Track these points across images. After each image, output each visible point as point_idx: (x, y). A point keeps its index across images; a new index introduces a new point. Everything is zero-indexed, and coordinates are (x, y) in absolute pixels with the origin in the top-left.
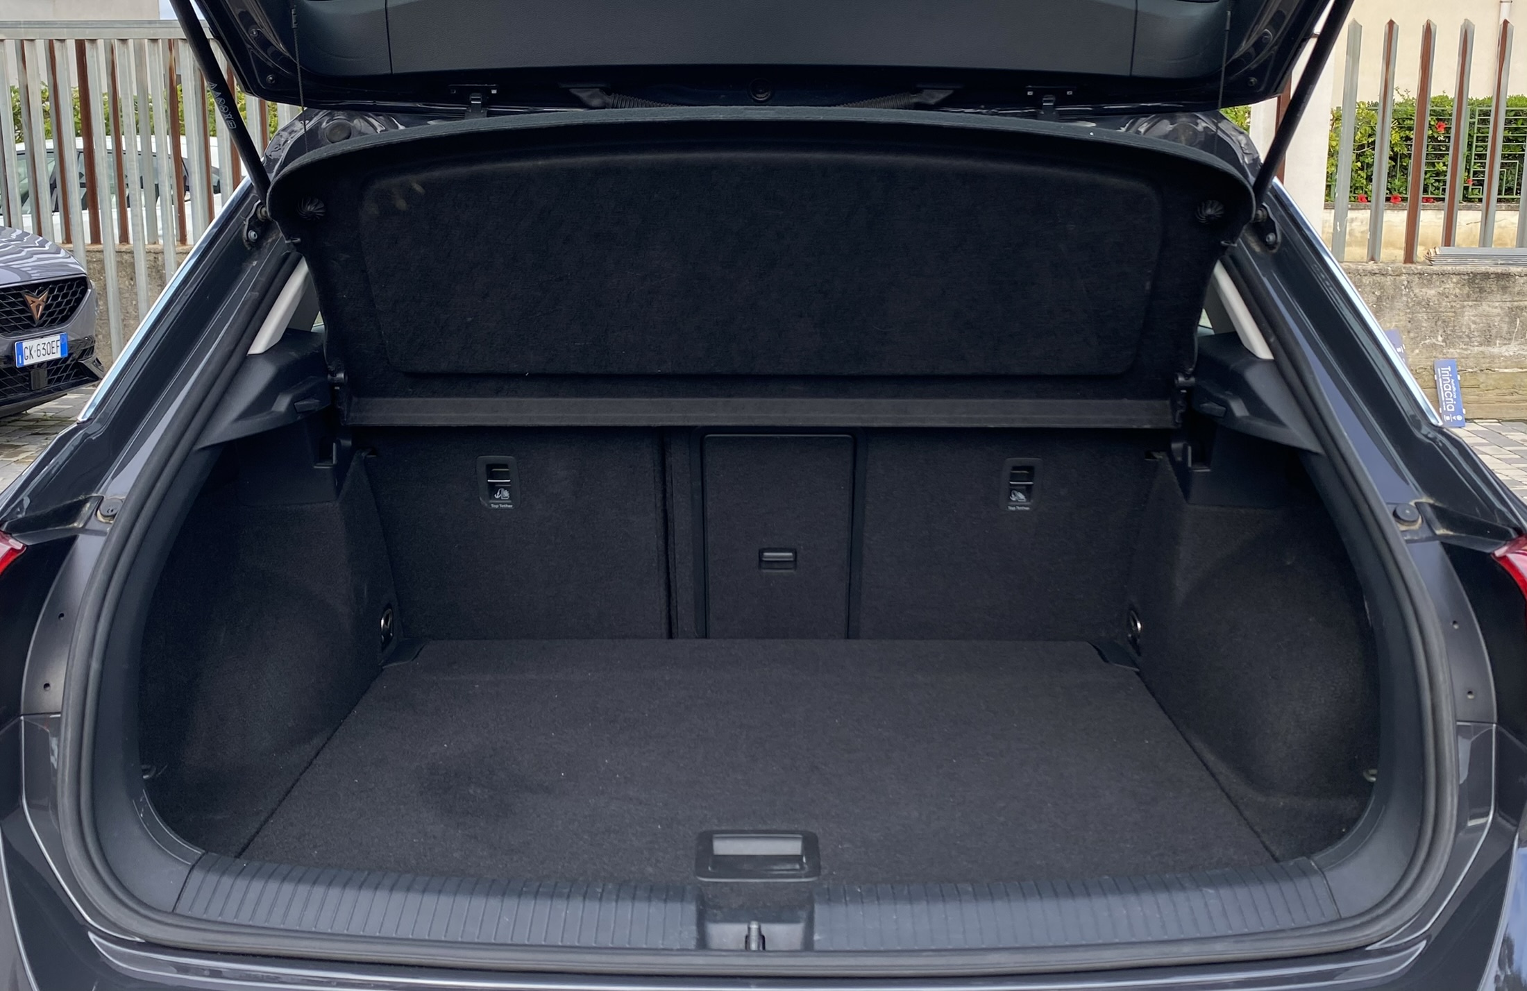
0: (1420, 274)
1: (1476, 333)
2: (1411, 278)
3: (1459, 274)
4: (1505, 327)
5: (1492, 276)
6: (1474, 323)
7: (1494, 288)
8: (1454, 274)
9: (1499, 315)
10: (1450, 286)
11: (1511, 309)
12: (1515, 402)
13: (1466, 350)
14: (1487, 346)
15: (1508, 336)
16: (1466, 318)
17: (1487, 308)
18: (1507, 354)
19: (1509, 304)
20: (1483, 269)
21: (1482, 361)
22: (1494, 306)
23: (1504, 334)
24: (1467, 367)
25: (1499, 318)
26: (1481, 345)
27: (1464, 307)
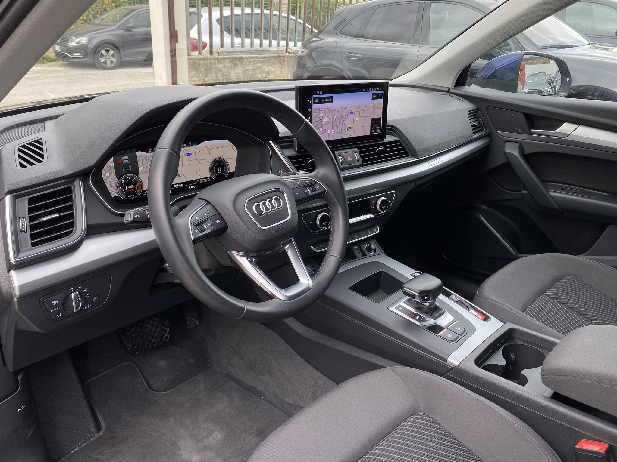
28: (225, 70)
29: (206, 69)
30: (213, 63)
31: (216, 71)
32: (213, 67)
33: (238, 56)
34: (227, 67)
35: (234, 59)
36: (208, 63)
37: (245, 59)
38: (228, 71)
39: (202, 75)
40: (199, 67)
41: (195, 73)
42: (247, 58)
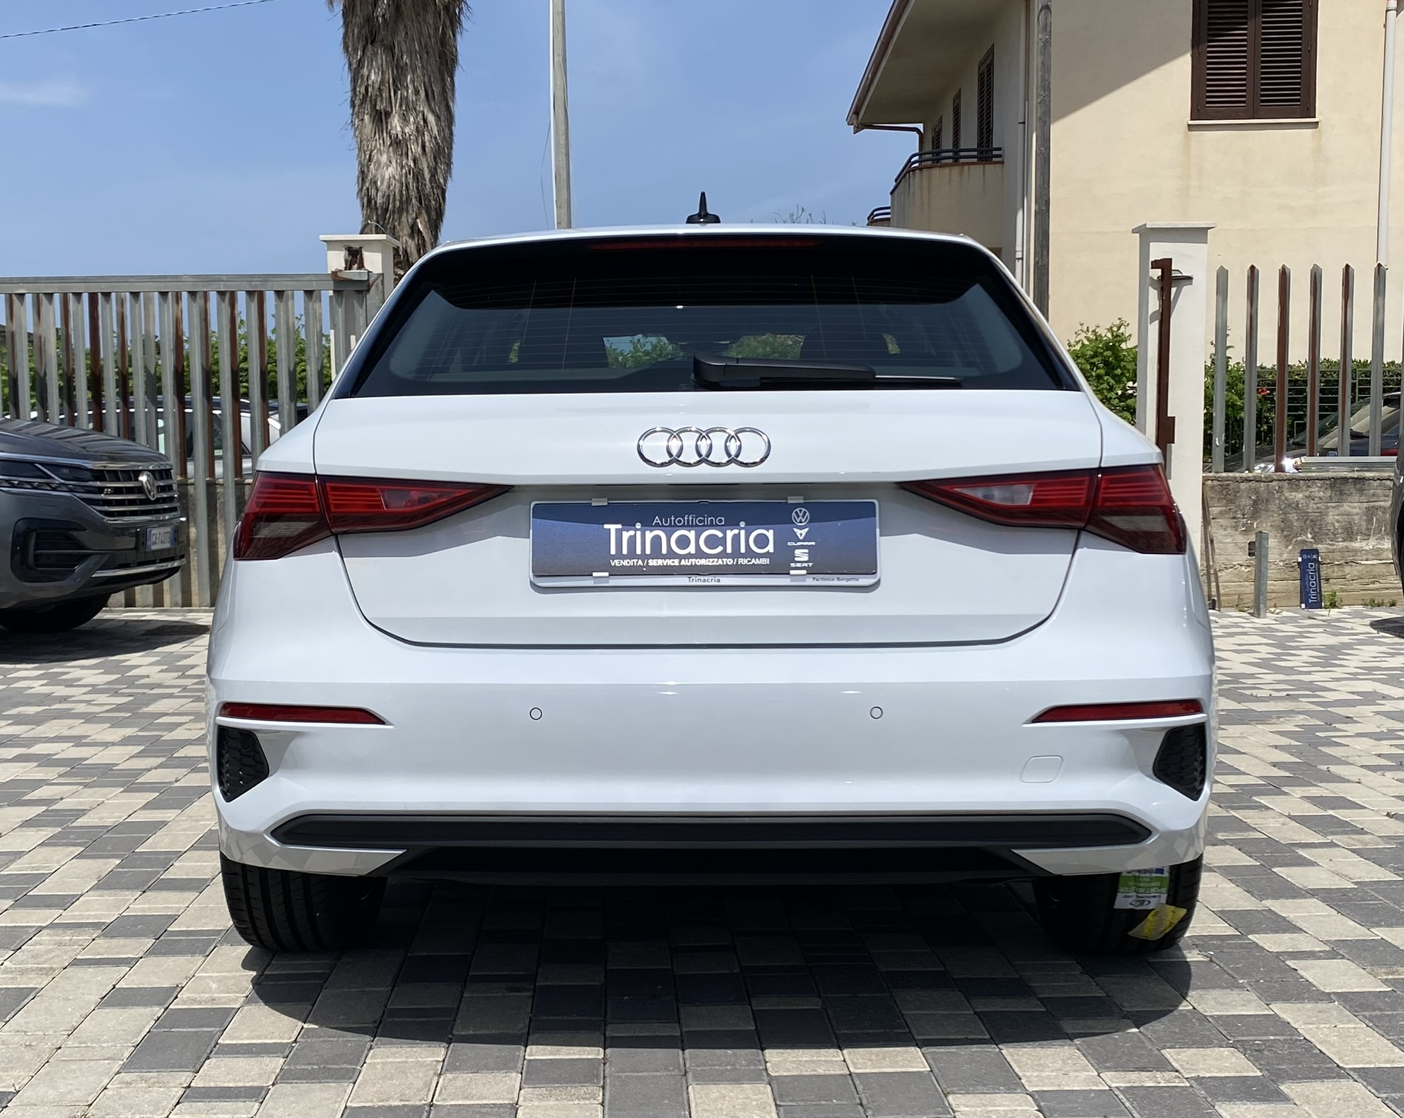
0: (1289, 480)
1: (1339, 531)
2: (1281, 483)
3: (1322, 480)
4: (1364, 524)
5: (1350, 480)
6: (1338, 522)
7: (1352, 490)
8: (1318, 480)
9: (1357, 514)
10: (1315, 490)
13: (1333, 545)
14: (1351, 541)
15: (1367, 532)
16: (1330, 517)
17: (1348, 509)
18: (1367, 548)
19: (1366, 505)
20: (1343, 474)
21: (1347, 554)
22: (1354, 507)
23: (1363, 531)
24: (1334, 559)
25: (1358, 517)
26: (1344, 541)
27: (1328, 507)
28: (1311, 505)
29: (1255, 502)
30: (1277, 488)
31: (1282, 507)
32: (1275, 497)
33: (1350, 475)
34: (1317, 500)
35: (1338, 482)
36: (1262, 489)
37: (1374, 480)
38: (1318, 508)
39: (1244, 515)
40: (1235, 496)
41: (1224, 508)
42: (1378, 479)
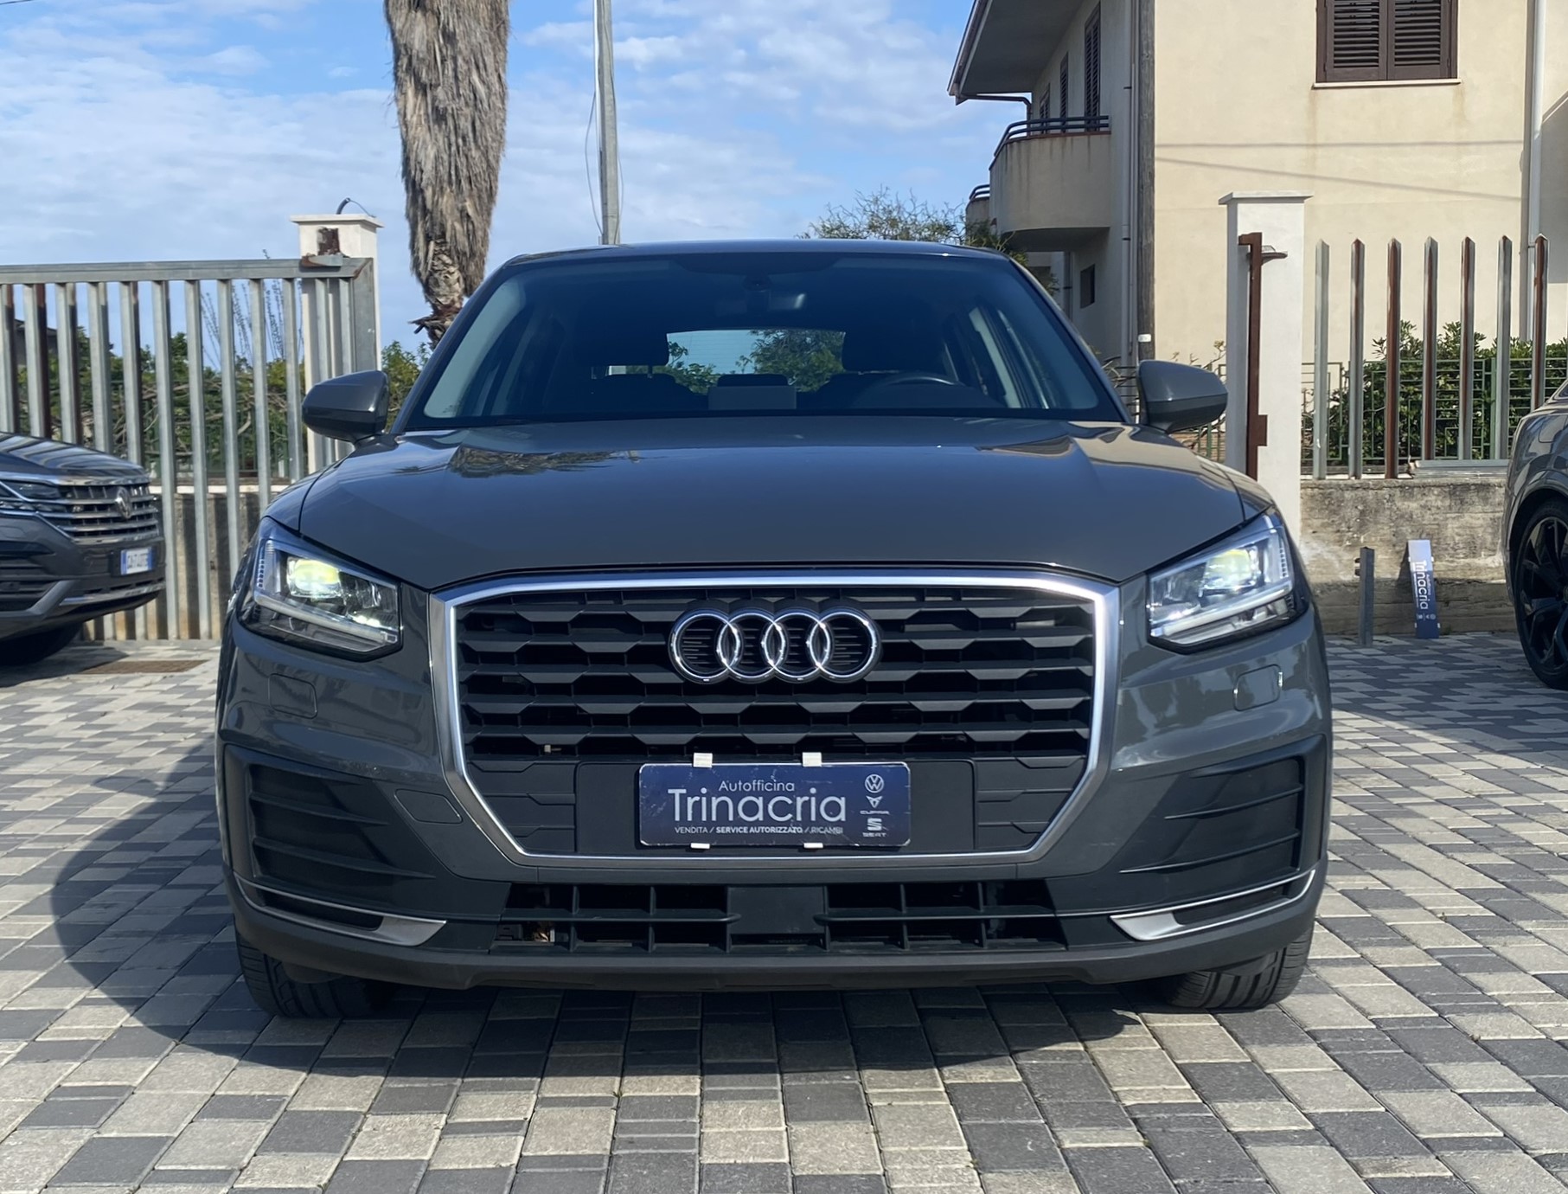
0: (1400, 487)
1: (1461, 546)
2: (1392, 492)
3: (1439, 486)
4: (1489, 538)
5: (1473, 487)
6: (1459, 535)
7: (1475, 499)
8: (1434, 486)
9: (1482, 526)
10: (1433, 499)
11: (1493, 520)
12: (1505, 613)
13: (1452, 562)
14: (1473, 558)
15: (1492, 547)
16: (1450, 530)
17: (1470, 520)
18: (1493, 565)
19: (1491, 515)
20: (1463, 480)
21: (1469, 573)
22: (1478, 517)
23: (1488, 545)
24: (1455, 580)
25: (1482, 529)
26: (1466, 557)
27: (1447, 519)
28: (1427, 517)
29: (1362, 513)
31: (1394, 518)
32: (1386, 506)
34: (1434, 510)
35: (1459, 488)
36: (1371, 497)
38: (1435, 519)
39: (1349, 528)
40: (1339, 506)
41: (1326, 520)
